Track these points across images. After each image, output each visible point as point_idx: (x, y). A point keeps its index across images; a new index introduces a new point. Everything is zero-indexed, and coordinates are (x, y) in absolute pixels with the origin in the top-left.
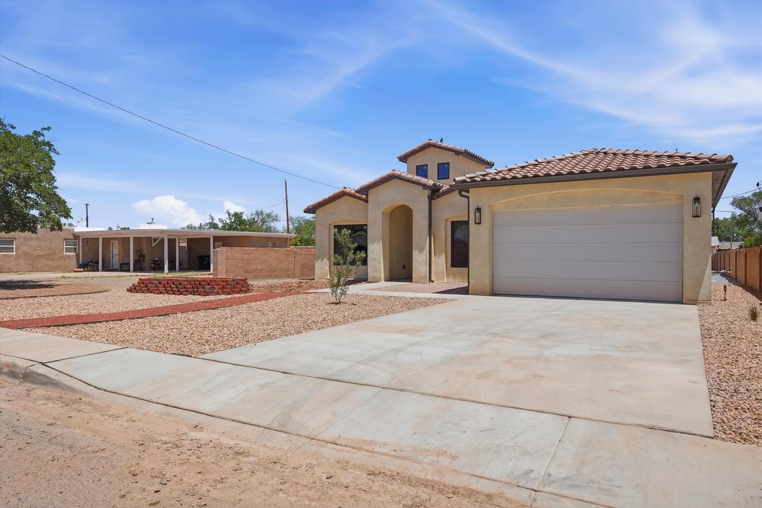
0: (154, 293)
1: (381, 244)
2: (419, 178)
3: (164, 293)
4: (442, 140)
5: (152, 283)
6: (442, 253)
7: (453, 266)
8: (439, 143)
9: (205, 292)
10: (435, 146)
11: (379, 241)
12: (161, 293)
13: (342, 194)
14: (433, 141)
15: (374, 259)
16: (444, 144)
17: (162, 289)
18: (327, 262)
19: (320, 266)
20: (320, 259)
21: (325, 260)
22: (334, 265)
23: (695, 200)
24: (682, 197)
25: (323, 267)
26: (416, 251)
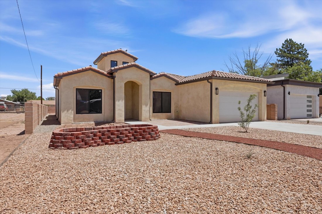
1: (124, 101)
7: (153, 112)
10: (123, 53)
14: (122, 50)
15: (119, 110)
18: (73, 112)
19: (66, 115)
20: (67, 110)
21: (71, 111)
22: (76, 114)
23: (265, 92)
24: (261, 90)
25: (69, 115)
26: (144, 105)
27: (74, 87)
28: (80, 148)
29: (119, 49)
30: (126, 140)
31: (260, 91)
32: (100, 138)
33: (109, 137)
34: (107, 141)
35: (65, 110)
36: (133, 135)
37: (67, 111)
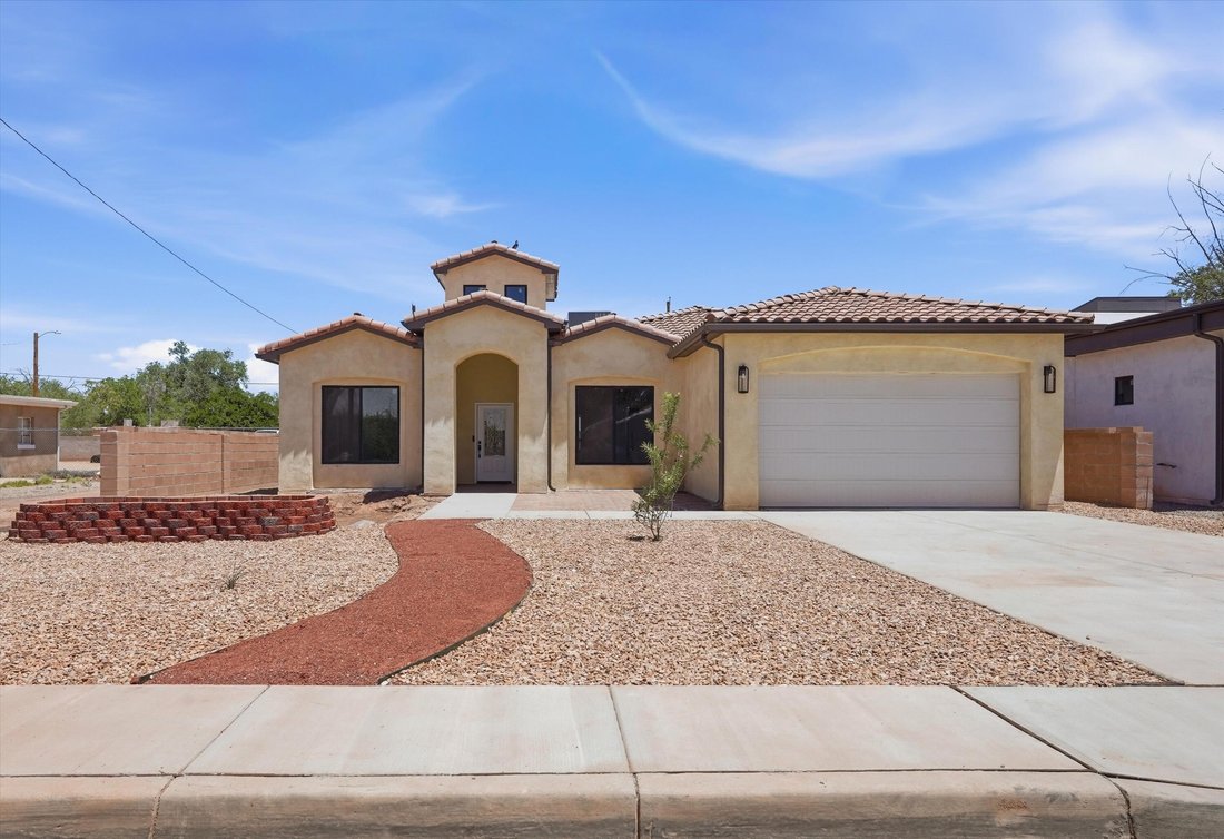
0: (89, 542)
1: (452, 424)
2: (509, 300)
3: (121, 540)
4: (515, 246)
5: (81, 517)
6: (563, 441)
7: (578, 462)
8: (511, 249)
9: (265, 530)
10: (504, 254)
11: (447, 419)
12: (109, 539)
13: (354, 325)
14: (500, 245)
15: (437, 452)
16: (519, 252)
17: (112, 529)
18: (310, 457)
19: (292, 465)
20: (293, 452)
21: (304, 453)
22: (323, 463)
23: (1048, 370)
24: (1027, 365)
25: (298, 467)
26: (524, 436)
27: (314, 384)
28: (52, 541)
29: (489, 245)
30: (186, 533)
31: (1024, 370)
32: (118, 522)
33: (140, 522)
34: (134, 531)
35: (289, 452)
36: (214, 522)
37: (295, 455)
